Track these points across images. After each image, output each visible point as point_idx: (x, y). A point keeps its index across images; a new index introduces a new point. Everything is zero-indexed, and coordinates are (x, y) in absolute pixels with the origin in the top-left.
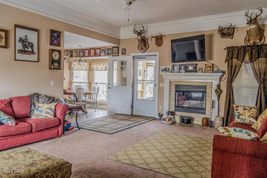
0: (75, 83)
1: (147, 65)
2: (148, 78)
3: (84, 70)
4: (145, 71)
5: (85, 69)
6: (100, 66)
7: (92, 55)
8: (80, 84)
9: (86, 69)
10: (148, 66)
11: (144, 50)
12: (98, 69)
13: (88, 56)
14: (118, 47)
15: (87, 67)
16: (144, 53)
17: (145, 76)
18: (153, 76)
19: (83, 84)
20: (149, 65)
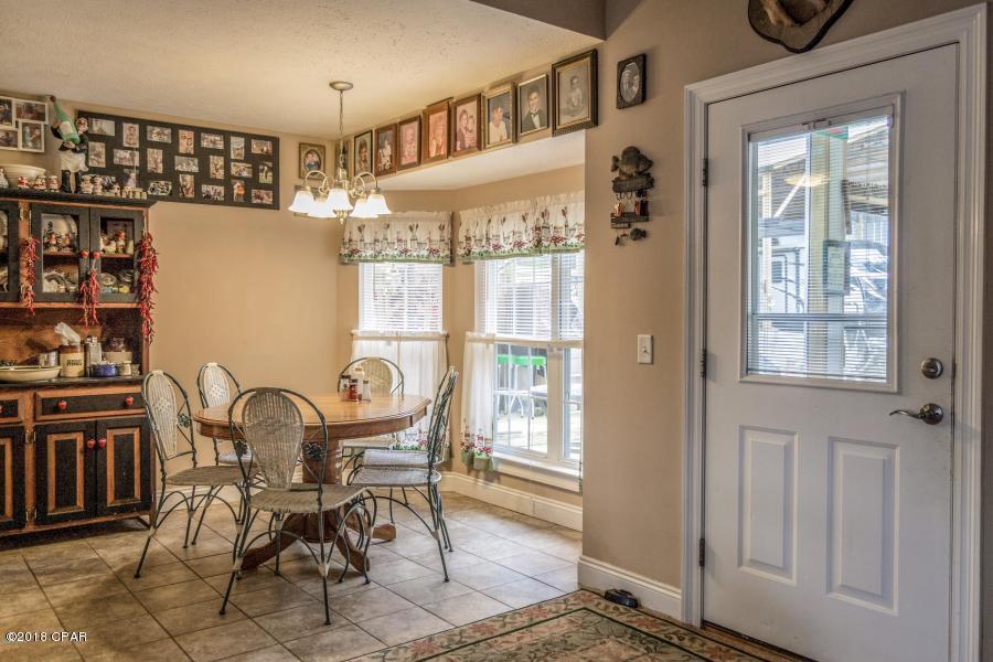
0: (364, 342)
1: (848, 206)
2: (854, 303)
3: (419, 260)
4: (829, 243)
5: (425, 253)
6: (507, 229)
7: (438, 148)
8: (395, 343)
9: (432, 251)
10: (853, 214)
11: (814, 26)
12: (497, 247)
13: (415, 160)
14: (594, 54)
15: (436, 236)
16: (815, 51)
17: (836, 284)
18: (880, 289)
19: (417, 344)
20: (861, 207)
